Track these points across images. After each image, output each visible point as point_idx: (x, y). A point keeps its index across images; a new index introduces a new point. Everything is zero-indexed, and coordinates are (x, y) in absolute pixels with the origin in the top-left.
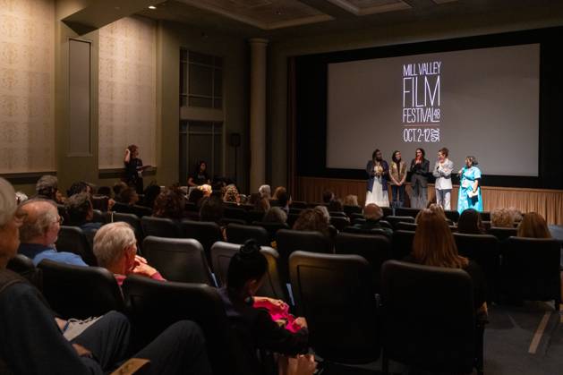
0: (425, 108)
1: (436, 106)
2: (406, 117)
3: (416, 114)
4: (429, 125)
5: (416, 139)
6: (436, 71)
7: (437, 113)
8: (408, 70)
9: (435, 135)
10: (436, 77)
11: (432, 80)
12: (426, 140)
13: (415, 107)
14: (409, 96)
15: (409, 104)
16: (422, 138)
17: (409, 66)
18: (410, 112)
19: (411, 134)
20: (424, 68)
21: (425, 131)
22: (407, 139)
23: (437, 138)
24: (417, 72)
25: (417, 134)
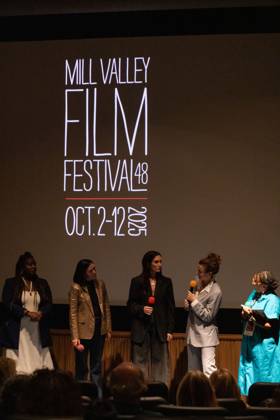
0: (113, 161)
1: (138, 156)
2: (70, 179)
3: (93, 173)
4: (123, 197)
5: (94, 230)
6: (140, 76)
7: (142, 171)
8: (76, 72)
9: (137, 222)
10: (139, 90)
11: (131, 96)
12: (118, 233)
13: (91, 156)
14: (77, 132)
15: (77, 150)
16: (108, 228)
17: (79, 64)
18: (80, 165)
19: (83, 219)
20: (113, 69)
21: (115, 211)
22: (74, 230)
23: (142, 229)
24: (97, 77)
25: (97, 219)
